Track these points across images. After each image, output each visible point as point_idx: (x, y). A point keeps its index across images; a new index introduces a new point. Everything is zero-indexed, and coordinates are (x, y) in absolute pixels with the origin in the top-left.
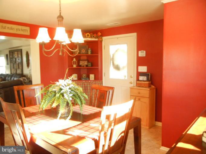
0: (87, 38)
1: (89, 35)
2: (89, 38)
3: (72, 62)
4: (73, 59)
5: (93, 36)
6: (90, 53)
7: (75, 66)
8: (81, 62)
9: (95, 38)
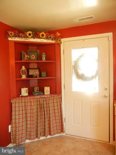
0: (42, 40)
1: (45, 35)
2: (45, 39)
3: (21, 70)
4: (22, 67)
5: (50, 36)
6: (44, 59)
7: (24, 77)
8: (30, 71)
9: (52, 39)
